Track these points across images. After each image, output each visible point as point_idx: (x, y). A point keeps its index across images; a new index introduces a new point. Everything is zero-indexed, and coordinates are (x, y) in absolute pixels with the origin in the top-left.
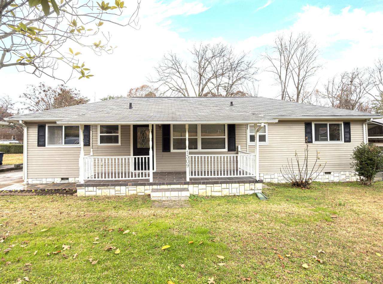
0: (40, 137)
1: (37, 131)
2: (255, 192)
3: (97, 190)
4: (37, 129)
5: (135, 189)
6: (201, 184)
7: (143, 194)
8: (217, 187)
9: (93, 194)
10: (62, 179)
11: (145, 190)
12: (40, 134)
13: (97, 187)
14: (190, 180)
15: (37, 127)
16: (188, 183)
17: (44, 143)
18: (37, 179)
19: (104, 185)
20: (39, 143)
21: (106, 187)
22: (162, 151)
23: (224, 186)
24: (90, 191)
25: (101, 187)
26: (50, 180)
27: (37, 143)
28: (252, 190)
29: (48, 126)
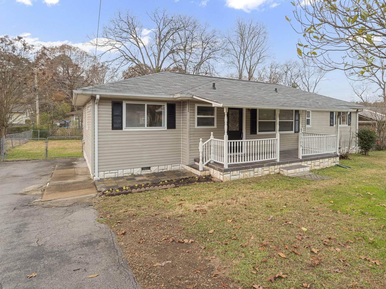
0: (115, 117)
1: (111, 110)
2: (336, 164)
3: (240, 173)
4: (111, 107)
5: (268, 169)
6: (309, 161)
7: (273, 173)
8: (317, 162)
9: (237, 177)
10: (143, 169)
11: (275, 169)
12: (116, 114)
13: (240, 171)
14: (302, 158)
15: (111, 104)
16: (301, 161)
17: (120, 125)
18: (111, 172)
19: (246, 168)
20: (114, 125)
21: (247, 170)
22: (250, 133)
23: (321, 160)
24: (234, 175)
25: (243, 170)
26: (127, 172)
27: (111, 125)
28: (335, 162)
29: (127, 104)
